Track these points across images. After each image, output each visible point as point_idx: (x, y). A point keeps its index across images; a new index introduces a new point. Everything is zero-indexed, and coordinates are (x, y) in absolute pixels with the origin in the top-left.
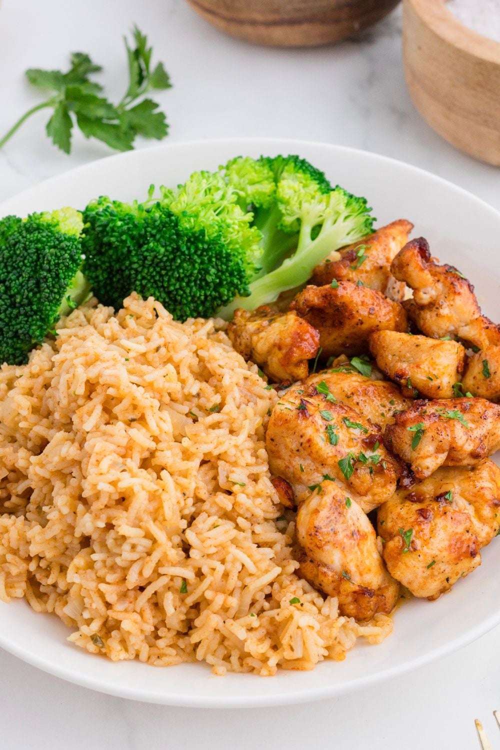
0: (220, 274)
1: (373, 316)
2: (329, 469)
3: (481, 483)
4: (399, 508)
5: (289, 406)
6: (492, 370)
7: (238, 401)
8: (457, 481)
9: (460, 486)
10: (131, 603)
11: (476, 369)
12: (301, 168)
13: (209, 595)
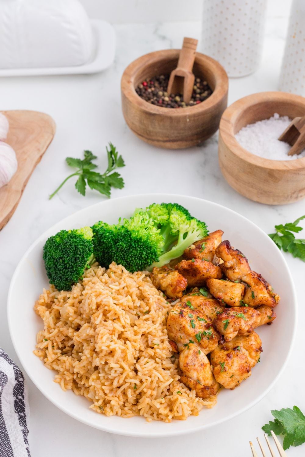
0: (147, 254)
1: (208, 273)
2: (192, 338)
3: (251, 342)
4: (219, 353)
5: (176, 312)
6: (255, 296)
7: (155, 309)
8: (242, 341)
9: (243, 343)
10: (114, 393)
11: (249, 294)
12: (179, 209)
13: (145, 390)
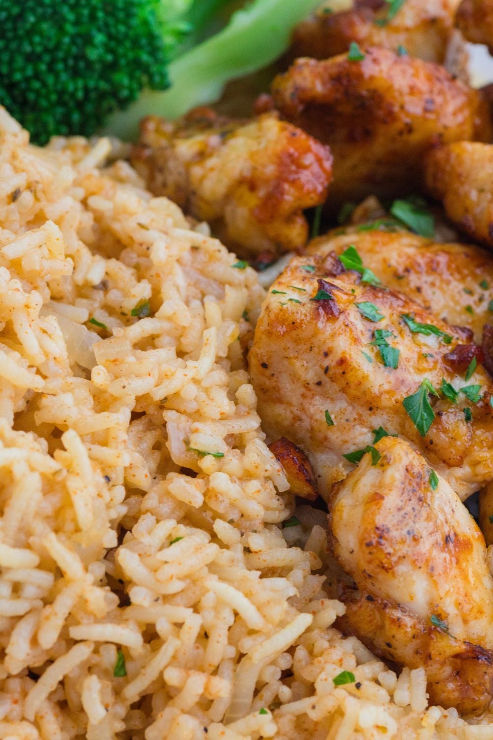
0: (113, 43)
1: (433, 117)
2: (385, 417)
5: (295, 296)
7: (184, 293)
10: (16, 702)
13: (173, 677)
